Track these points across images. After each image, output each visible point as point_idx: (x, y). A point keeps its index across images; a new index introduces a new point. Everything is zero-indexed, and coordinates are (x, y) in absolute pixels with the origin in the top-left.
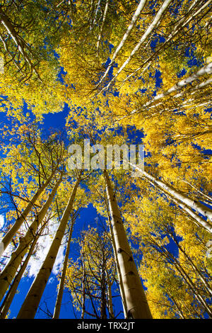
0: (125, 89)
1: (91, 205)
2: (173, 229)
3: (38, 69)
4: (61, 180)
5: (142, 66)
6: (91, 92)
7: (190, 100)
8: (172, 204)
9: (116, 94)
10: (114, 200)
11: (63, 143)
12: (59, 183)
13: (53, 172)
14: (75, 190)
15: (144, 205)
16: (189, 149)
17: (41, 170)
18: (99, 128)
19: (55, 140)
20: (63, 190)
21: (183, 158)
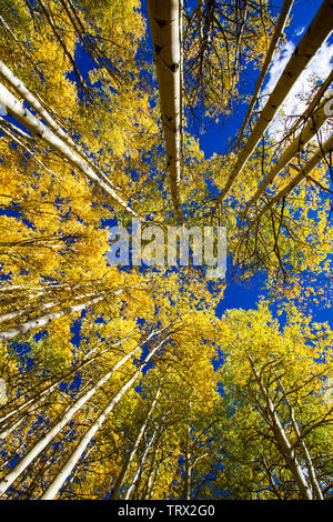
0: (127, 327)
1: (207, 156)
2: (80, 95)
3: (251, 375)
4: (248, 205)
5: (98, 355)
6: (178, 329)
7: (32, 296)
8: (76, 137)
9: (141, 321)
10: (171, 158)
11: (234, 263)
12: (253, 200)
13: (258, 219)
14: (228, 186)
15: (122, 142)
16: (40, 224)
17: (277, 225)
18: (174, 276)
19: (245, 268)
20: (248, 189)
21: (51, 209)
